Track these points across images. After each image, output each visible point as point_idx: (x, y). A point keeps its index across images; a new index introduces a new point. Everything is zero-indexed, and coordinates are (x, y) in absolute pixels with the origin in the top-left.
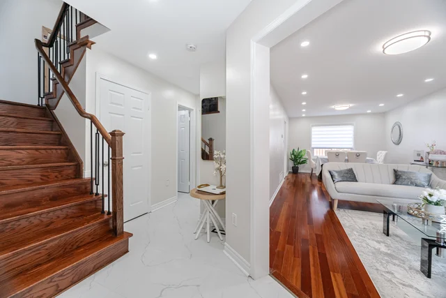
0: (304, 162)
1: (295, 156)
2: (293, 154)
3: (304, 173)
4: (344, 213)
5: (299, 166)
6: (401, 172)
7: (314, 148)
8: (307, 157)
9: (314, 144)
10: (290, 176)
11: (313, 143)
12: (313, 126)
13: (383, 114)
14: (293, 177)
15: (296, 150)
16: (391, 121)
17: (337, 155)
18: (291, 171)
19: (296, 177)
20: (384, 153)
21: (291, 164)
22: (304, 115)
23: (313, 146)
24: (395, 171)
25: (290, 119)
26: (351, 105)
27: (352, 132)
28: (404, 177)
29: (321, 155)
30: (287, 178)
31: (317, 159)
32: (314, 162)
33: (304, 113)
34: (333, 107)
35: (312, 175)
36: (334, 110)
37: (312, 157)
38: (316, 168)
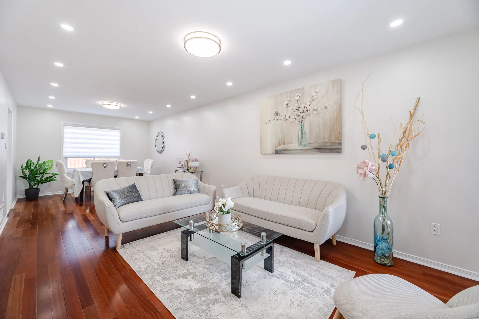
0: (49, 180)
1: (31, 171)
2: (27, 167)
3: (50, 197)
4: (132, 249)
5: (41, 186)
6: (179, 181)
7: (67, 157)
8: (57, 171)
9: (67, 152)
10: (21, 207)
11: (65, 150)
12: (65, 125)
13: (148, 123)
14: (26, 207)
15: (35, 161)
16: (155, 130)
17: (105, 166)
18: (24, 196)
19: (36, 206)
20: (151, 161)
21: (24, 185)
22: (50, 106)
23: (65, 154)
24: (175, 181)
25: (19, 107)
26: (123, 105)
27: (119, 138)
28: (182, 186)
29: (81, 166)
30: (14, 214)
31: (73, 174)
32: (69, 178)
33: (51, 102)
34: (100, 103)
35: (65, 198)
36: (101, 107)
37: (66, 171)
38: (73, 187)
